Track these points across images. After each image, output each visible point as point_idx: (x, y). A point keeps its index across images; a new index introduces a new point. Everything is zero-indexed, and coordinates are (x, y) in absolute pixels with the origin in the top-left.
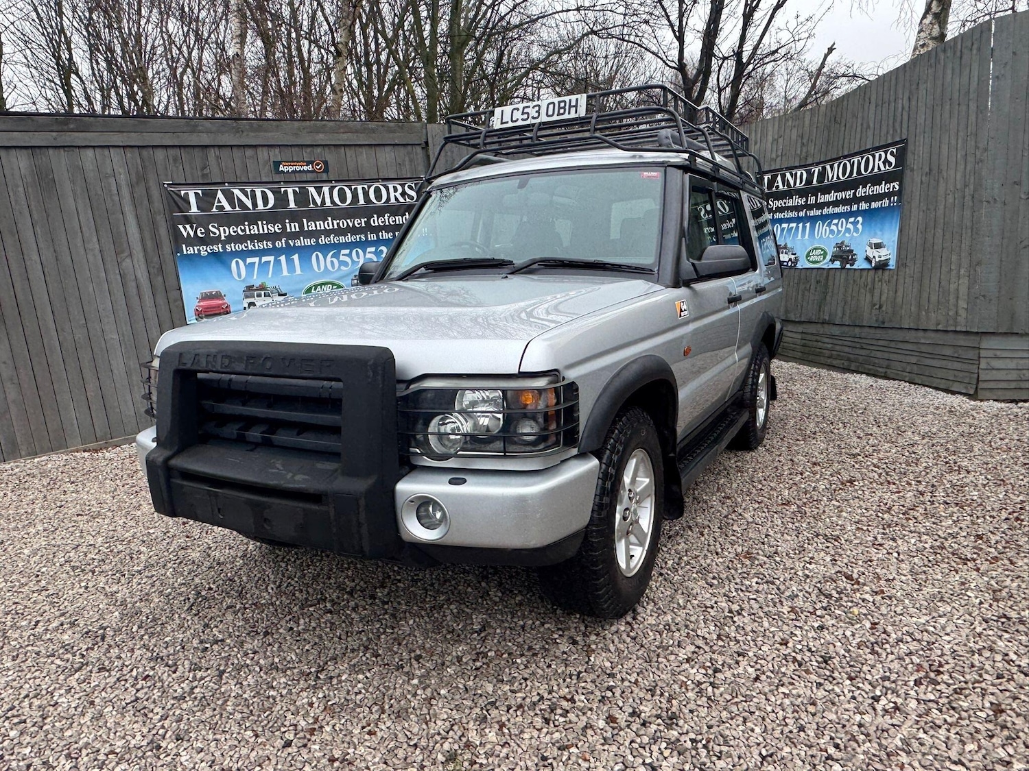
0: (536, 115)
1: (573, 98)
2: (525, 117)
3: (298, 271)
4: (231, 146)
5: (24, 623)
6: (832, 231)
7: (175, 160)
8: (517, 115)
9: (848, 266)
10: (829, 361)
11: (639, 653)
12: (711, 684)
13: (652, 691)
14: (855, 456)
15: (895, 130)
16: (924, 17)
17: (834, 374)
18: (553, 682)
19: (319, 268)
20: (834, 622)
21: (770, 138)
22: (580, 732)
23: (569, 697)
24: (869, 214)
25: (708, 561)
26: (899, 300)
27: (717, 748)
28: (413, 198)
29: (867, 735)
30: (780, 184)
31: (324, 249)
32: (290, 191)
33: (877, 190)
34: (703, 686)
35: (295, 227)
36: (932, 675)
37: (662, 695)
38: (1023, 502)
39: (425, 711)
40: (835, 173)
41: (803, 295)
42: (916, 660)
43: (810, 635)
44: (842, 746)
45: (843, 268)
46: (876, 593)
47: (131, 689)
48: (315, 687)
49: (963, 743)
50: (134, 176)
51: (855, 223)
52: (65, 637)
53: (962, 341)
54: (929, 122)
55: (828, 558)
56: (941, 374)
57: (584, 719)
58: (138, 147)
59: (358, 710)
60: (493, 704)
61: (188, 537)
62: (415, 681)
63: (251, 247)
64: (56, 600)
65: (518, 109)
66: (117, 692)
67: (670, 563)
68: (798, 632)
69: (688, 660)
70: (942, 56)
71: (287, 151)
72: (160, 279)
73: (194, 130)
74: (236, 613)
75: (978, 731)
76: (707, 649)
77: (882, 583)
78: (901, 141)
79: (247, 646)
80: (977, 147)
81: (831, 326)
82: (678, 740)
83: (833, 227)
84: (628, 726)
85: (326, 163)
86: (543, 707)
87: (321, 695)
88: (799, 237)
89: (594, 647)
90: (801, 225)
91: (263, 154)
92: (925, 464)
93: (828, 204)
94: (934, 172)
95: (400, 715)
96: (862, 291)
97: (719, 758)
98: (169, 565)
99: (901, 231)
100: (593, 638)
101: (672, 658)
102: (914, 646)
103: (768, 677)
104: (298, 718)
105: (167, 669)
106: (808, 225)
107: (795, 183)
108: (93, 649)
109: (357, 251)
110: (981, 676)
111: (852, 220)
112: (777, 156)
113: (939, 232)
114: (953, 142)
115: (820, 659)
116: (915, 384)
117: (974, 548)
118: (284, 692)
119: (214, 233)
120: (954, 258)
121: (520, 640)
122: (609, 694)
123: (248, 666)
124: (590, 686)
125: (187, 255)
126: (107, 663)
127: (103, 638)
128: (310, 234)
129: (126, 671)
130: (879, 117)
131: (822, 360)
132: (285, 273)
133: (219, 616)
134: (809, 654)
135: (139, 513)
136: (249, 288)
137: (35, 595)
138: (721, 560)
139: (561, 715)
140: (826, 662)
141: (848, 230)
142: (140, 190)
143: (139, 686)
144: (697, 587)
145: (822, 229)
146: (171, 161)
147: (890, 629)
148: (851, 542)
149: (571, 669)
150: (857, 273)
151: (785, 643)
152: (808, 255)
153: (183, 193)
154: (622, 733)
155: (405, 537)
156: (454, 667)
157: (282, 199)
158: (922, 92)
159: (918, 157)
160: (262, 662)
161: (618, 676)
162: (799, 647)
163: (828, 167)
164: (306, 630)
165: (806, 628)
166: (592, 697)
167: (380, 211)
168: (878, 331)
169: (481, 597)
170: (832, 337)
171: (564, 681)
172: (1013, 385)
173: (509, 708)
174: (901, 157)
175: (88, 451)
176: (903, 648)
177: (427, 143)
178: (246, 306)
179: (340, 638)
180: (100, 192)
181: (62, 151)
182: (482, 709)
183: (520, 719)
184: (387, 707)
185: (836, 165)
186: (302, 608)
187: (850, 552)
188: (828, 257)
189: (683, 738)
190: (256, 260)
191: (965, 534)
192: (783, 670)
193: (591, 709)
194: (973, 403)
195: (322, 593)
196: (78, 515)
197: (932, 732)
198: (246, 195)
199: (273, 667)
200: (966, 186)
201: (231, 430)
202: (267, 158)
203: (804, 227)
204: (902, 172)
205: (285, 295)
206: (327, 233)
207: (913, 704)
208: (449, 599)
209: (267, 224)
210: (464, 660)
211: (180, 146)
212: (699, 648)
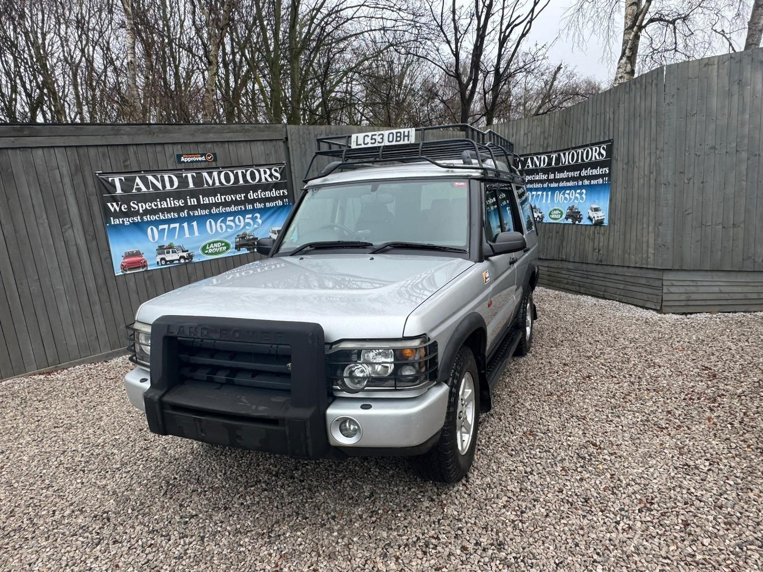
0: (381, 141)
1: (406, 130)
2: (373, 141)
3: (197, 234)
4: (146, 144)
5: (44, 513)
6: (566, 198)
7: (104, 155)
8: (368, 140)
9: (577, 222)
10: (567, 286)
11: (474, 504)
12: (521, 521)
13: (486, 528)
14: (589, 357)
15: (605, 133)
16: (621, 58)
17: (570, 295)
18: (424, 528)
19: (212, 231)
20: (588, 475)
21: (522, 133)
22: (446, 558)
23: (435, 536)
24: (590, 188)
25: (507, 438)
26: (611, 247)
27: (530, 561)
28: (277, 178)
29: (615, 546)
30: (530, 164)
31: (215, 217)
32: (189, 175)
33: (595, 172)
34: (516, 523)
35: (194, 202)
36: (648, 505)
37: (492, 530)
38: (693, 386)
39: (346, 553)
40: (566, 159)
41: (548, 241)
42: (639, 497)
43: (575, 485)
44: (601, 554)
45: (574, 224)
46: (612, 454)
47: (141, 554)
48: (270, 542)
49: (668, 546)
50: (73, 169)
51: (581, 194)
52: (80, 521)
53: (651, 274)
54: (626, 130)
55: (581, 432)
56: (639, 296)
57: (447, 550)
58: (76, 146)
59: (303, 556)
60: (389, 544)
61: (145, 440)
62: (335, 534)
63: (162, 217)
64: (61, 494)
65: (368, 136)
66: (132, 557)
67: (483, 441)
68: (568, 483)
69: (504, 507)
70: (633, 87)
71: (187, 147)
72: (94, 243)
73: (117, 134)
74: (199, 495)
75: (676, 538)
76: (515, 498)
77: (615, 447)
78: (609, 141)
79: (214, 518)
80: (657, 149)
81: (567, 263)
82: (506, 558)
83: (567, 196)
84: (475, 552)
85: (215, 154)
86: (421, 544)
87: (275, 548)
88: (544, 201)
89: (445, 502)
90: (545, 193)
91: (169, 149)
92: (633, 362)
93: (562, 180)
94: (630, 162)
95: (331, 557)
96: (587, 240)
97: (532, 567)
98: (139, 462)
99: (611, 200)
100: (444, 496)
101: (495, 506)
102: (636, 488)
103: (554, 514)
104: (264, 564)
105: (163, 538)
106: (550, 193)
107: (540, 165)
108: (103, 528)
109: (239, 218)
110: (675, 504)
111: (578, 191)
112: (527, 145)
113: (635, 203)
114: (642, 144)
115: (583, 500)
116: (623, 302)
117: (667, 420)
118: (250, 548)
119: (134, 208)
120: (645, 220)
121: (397, 501)
122: (460, 532)
123: (220, 532)
124: (448, 528)
125: (115, 225)
126: (117, 537)
127: (108, 520)
128: (205, 207)
129: (133, 541)
130: (594, 124)
131: (562, 286)
132: (187, 235)
133: (187, 498)
134: (576, 497)
135: (102, 423)
136: (161, 248)
137: (44, 491)
138: (515, 437)
139: (433, 548)
140: (586, 502)
141: (576, 198)
142: (78, 179)
143: (147, 552)
144: (503, 457)
145: (559, 196)
146: (101, 156)
147: (622, 477)
148: (593, 420)
149: (433, 518)
150: (583, 228)
151: (561, 491)
152: (550, 214)
153: (110, 179)
154: (472, 557)
155: (332, 443)
156: (358, 522)
157: (183, 182)
158: (621, 110)
159: (620, 151)
160: (228, 528)
161: (464, 520)
162: (570, 493)
163: (562, 155)
164: (253, 504)
165: (573, 480)
166: (450, 535)
167: (255, 188)
168: (600, 267)
169: (366, 473)
170: (568, 270)
171: (431, 526)
172: (683, 303)
173: (400, 546)
174: (609, 151)
175: (43, 374)
176: (631, 489)
177: (287, 138)
178: (159, 260)
179: (277, 508)
180: (48, 181)
181: (18, 151)
182: (383, 549)
183: (407, 553)
184: (321, 552)
185: (567, 154)
186: (246, 488)
187: (594, 427)
188: (564, 216)
189: (509, 557)
190: (166, 226)
191: (660, 411)
192: (562, 508)
193: (450, 543)
194: (659, 315)
195: (257, 477)
196: (55, 427)
197: (650, 541)
198: (157, 179)
199: (237, 532)
200: (651, 173)
201: (202, 374)
202: (171, 152)
203: (547, 195)
204: (610, 162)
205: (187, 251)
206: (217, 205)
207: (639, 524)
208: (345, 476)
209: (174, 200)
210: (364, 517)
211: (107, 145)
212: (510, 498)
